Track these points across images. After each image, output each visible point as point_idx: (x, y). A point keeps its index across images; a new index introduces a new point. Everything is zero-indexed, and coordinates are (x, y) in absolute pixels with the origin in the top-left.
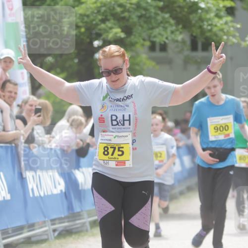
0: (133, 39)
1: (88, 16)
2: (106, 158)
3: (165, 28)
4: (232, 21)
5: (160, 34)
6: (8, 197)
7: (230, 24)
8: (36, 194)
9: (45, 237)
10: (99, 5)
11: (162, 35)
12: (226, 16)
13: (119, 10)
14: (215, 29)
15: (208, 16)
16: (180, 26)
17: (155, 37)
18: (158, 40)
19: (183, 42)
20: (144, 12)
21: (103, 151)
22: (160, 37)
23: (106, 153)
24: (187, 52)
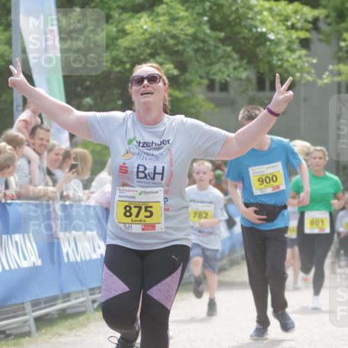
0: (188, 76)
1: (134, 50)
2: (128, 220)
3: (227, 64)
4: (306, 56)
5: (220, 71)
6: (39, 263)
7: (304, 59)
8: (72, 259)
9: (83, 309)
10: (147, 36)
11: (223, 72)
12: (300, 50)
13: (171, 42)
14: (286, 65)
15: (278, 50)
16: (245, 61)
17: (214, 74)
18: (218, 78)
19: (248, 80)
20: (201, 45)
21: (124, 211)
22: (220, 74)
23: (128, 214)
24: (252, 92)
